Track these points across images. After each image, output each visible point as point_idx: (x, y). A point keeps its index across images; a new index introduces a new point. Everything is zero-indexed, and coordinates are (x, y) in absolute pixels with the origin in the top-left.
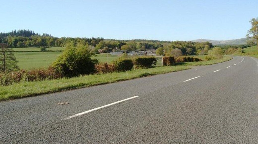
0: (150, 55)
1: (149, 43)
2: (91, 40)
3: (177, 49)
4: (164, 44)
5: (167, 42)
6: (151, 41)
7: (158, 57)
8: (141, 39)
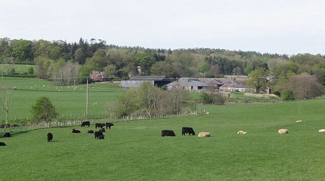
0: (229, 88)
1: (231, 59)
2: (75, 46)
3: (305, 75)
4: (270, 62)
5: (279, 57)
6: (236, 52)
7: (251, 94)
8: (211, 48)
